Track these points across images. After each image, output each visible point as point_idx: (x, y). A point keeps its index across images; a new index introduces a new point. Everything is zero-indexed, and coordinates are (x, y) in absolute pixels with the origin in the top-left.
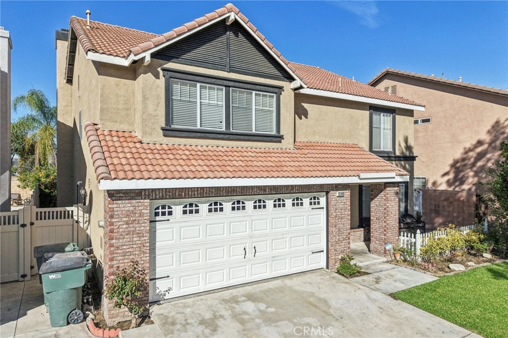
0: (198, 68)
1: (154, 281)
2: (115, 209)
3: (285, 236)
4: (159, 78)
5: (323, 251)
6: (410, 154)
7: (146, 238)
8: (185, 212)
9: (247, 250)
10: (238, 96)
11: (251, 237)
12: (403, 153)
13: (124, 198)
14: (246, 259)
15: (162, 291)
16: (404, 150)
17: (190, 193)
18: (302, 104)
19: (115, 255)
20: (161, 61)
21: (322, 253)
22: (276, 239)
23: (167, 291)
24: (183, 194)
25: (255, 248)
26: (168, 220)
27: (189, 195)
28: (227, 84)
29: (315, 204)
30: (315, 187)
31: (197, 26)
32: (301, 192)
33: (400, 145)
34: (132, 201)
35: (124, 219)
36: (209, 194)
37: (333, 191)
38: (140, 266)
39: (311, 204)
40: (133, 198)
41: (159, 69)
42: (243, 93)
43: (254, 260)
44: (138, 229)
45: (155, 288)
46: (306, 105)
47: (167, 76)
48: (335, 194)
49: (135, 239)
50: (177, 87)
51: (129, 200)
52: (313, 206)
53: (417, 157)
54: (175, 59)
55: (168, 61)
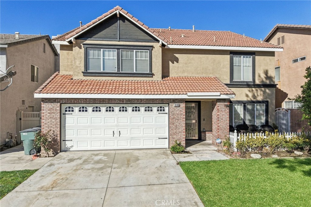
0: (101, 41)
1: (65, 141)
2: (44, 107)
3: (139, 127)
4: (81, 49)
5: (167, 138)
6: (270, 82)
7: (58, 121)
8: (80, 111)
9: (115, 132)
10: (125, 53)
11: (117, 126)
12: (263, 81)
13: (48, 102)
14: (114, 137)
15: (69, 147)
16: (264, 80)
17: (79, 101)
18: (174, 54)
19: (44, 127)
20: (82, 41)
21: (166, 139)
22: (133, 128)
23: (71, 147)
24: (76, 101)
25: (120, 132)
26: (72, 114)
27: (79, 102)
28: (118, 48)
29: (161, 110)
30: (158, 101)
31: (98, 20)
32: (147, 103)
33: (259, 76)
34: (52, 104)
35: (48, 112)
36: (90, 102)
37: (171, 103)
38: (55, 133)
39: (158, 110)
40: (52, 102)
41: (81, 44)
42: (129, 51)
43: (119, 138)
44: (54, 116)
45: (65, 144)
46: (177, 55)
47: (85, 47)
48: (173, 105)
49: (53, 121)
50: (91, 52)
51: (50, 103)
52: (160, 112)
53: (278, 84)
54: (89, 39)
55: (86, 40)
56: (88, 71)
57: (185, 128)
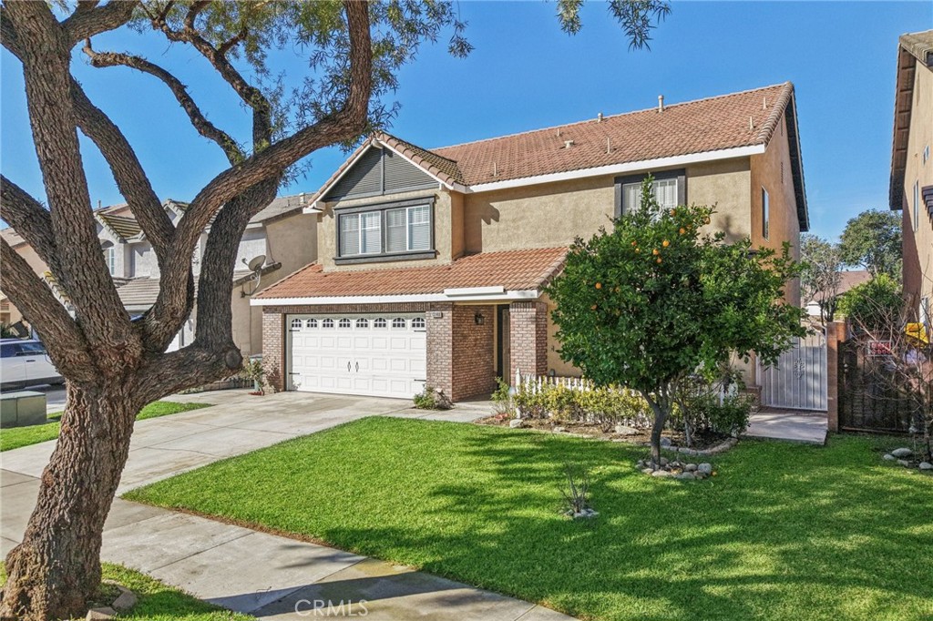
0: (359, 200)
2: (265, 320)
3: (384, 357)
4: (333, 218)
8: (308, 326)
10: (393, 217)
11: (354, 353)
13: (269, 312)
14: (350, 373)
17: (303, 310)
18: (491, 204)
20: (332, 203)
22: (376, 359)
23: (299, 384)
25: (357, 363)
26: (299, 331)
28: (383, 208)
29: (418, 325)
35: (270, 327)
37: (428, 310)
39: (414, 325)
40: (273, 312)
41: (332, 210)
43: (357, 374)
44: (276, 334)
45: (292, 380)
46: (495, 205)
47: (338, 214)
48: (432, 315)
52: (416, 329)
54: (343, 198)
55: (339, 201)
56: (343, 256)
57: (451, 361)
